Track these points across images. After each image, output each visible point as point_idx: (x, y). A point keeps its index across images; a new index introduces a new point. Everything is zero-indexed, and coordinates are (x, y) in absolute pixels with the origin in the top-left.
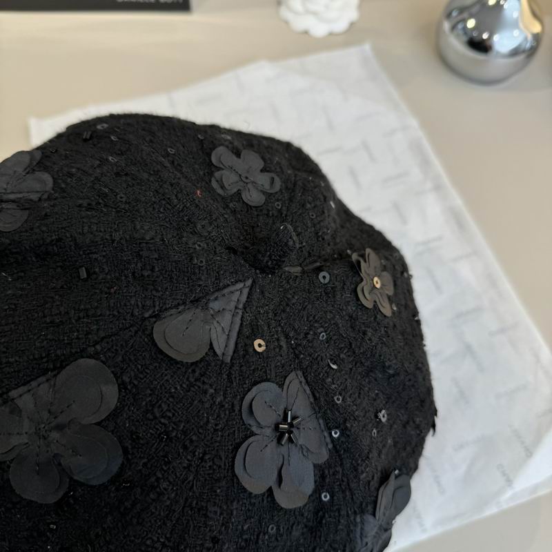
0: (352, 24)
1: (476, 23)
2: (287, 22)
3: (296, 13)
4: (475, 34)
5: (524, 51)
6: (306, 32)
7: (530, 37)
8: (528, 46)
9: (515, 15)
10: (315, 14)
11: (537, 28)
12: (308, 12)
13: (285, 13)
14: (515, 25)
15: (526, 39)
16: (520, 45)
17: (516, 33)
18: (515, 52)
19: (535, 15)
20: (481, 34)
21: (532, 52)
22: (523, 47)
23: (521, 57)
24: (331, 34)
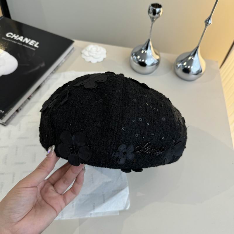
0: (104, 59)
1: (140, 57)
2: (84, 59)
3: (87, 56)
4: (140, 60)
5: (155, 64)
6: (90, 62)
7: (156, 60)
8: (156, 62)
9: (151, 54)
10: (92, 56)
11: (158, 57)
12: (90, 56)
13: (83, 56)
14: (151, 57)
15: (155, 61)
17: (152, 59)
18: (152, 65)
19: (157, 54)
20: (142, 60)
21: (158, 64)
22: (154, 63)
23: (155, 66)
24: (98, 62)
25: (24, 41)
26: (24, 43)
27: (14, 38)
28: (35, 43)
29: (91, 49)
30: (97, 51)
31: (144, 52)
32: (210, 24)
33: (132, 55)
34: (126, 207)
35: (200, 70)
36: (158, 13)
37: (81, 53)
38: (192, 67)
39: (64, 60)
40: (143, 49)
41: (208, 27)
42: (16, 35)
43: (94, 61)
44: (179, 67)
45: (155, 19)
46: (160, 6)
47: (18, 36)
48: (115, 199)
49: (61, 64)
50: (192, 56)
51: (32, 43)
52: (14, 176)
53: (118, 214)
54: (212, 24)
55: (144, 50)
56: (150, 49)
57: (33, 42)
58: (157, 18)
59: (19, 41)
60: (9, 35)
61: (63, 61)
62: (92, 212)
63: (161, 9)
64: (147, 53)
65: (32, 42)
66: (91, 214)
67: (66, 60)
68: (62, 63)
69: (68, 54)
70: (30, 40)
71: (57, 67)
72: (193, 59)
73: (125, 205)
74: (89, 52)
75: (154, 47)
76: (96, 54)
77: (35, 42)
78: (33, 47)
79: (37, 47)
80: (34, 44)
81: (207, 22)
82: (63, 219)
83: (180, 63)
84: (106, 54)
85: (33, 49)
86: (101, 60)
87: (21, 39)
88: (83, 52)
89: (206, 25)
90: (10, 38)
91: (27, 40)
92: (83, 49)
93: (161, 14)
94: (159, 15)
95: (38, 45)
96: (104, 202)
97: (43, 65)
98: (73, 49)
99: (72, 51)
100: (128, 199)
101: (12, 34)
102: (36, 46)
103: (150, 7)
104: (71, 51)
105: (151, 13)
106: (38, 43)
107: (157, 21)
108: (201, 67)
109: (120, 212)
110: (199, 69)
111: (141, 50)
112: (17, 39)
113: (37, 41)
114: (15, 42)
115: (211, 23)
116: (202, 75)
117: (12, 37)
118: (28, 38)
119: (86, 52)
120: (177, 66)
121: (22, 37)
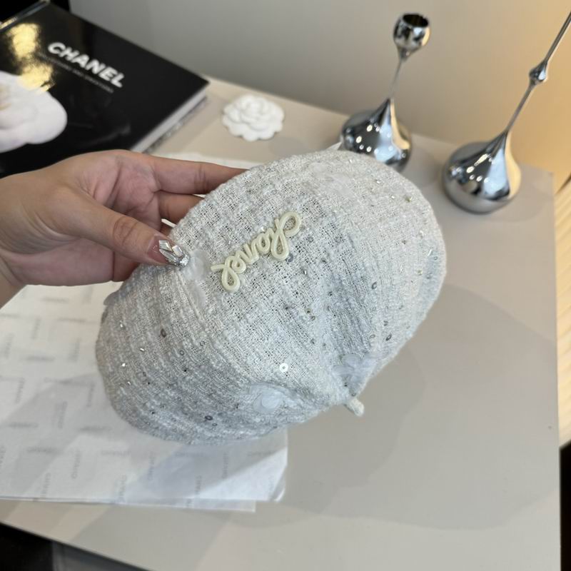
0: (276, 133)
1: (362, 140)
2: (227, 128)
3: (235, 122)
5: (397, 161)
6: (241, 137)
7: (400, 152)
8: (400, 157)
9: (389, 136)
10: (248, 123)
11: (406, 146)
12: (243, 122)
13: (226, 121)
14: (389, 143)
15: (398, 153)
16: (394, 157)
17: (391, 148)
18: (391, 162)
19: (404, 137)
21: (403, 162)
22: (396, 158)
24: (259, 140)
25: (88, 67)
26: (90, 72)
27: (66, 56)
28: (114, 76)
29: (248, 106)
30: (261, 113)
31: (374, 129)
32: (541, 81)
33: (344, 133)
34: (275, 495)
35: (506, 190)
36: (418, 39)
37: (222, 113)
38: (486, 181)
39: (179, 125)
40: (372, 120)
41: (536, 87)
42: (73, 51)
43: (251, 136)
44: (455, 177)
45: (408, 54)
46: (423, 22)
47: (76, 53)
48: (251, 472)
49: (170, 134)
50: (488, 153)
51: (107, 75)
52: (21, 387)
53: (253, 510)
54: (547, 82)
55: (373, 125)
56: (390, 123)
57: (111, 73)
58: (415, 50)
59: (77, 65)
60: (56, 48)
61: (177, 128)
62: (192, 497)
63: (427, 30)
64: (381, 132)
65: (107, 73)
66: (189, 501)
67: (184, 124)
68: (172, 131)
69: (190, 112)
70: (103, 66)
71: (161, 140)
72: (490, 160)
73: (274, 489)
74: (242, 111)
75: (399, 120)
76: (258, 119)
77: (114, 72)
78: (109, 84)
79: (119, 85)
80: (111, 78)
81: (536, 74)
82: (121, 503)
83: (457, 166)
84: (283, 121)
85: (109, 89)
86: (267, 134)
87: (83, 60)
88: (227, 109)
89: (533, 83)
90: (56, 56)
91: (96, 66)
92: (226, 102)
93: (424, 41)
94: (420, 44)
95: (121, 81)
96: (225, 475)
97: (126, 130)
98: (204, 99)
99: (202, 106)
100: (282, 479)
101: (62, 46)
102: (116, 82)
103: (399, 22)
104: (199, 104)
105: (400, 37)
106: (121, 77)
107: (413, 58)
108: (507, 183)
109: (259, 505)
110: (503, 188)
111: (367, 123)
112: (74, 61)
113: (119, 71)
114: (67, 67)
115: (545, 81)
116: (509, 201)
117: (62, 55)
118: (101, 62)
119: (233, 113)
120: (450, 172)
121: (86, 58)
